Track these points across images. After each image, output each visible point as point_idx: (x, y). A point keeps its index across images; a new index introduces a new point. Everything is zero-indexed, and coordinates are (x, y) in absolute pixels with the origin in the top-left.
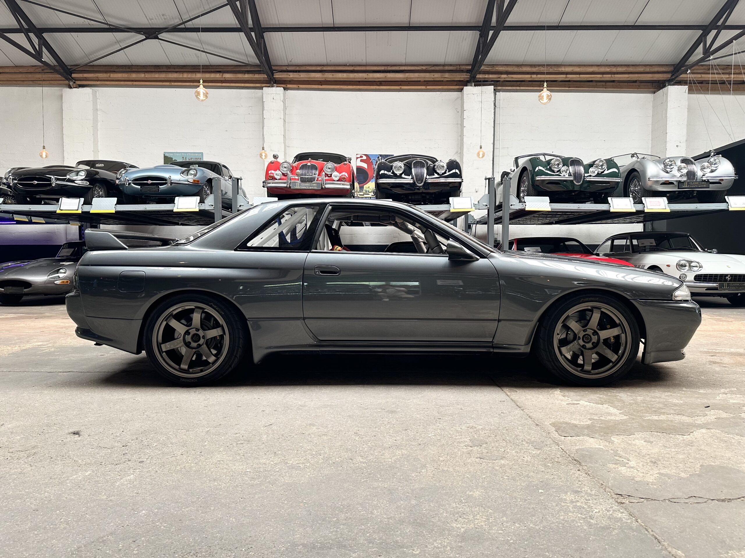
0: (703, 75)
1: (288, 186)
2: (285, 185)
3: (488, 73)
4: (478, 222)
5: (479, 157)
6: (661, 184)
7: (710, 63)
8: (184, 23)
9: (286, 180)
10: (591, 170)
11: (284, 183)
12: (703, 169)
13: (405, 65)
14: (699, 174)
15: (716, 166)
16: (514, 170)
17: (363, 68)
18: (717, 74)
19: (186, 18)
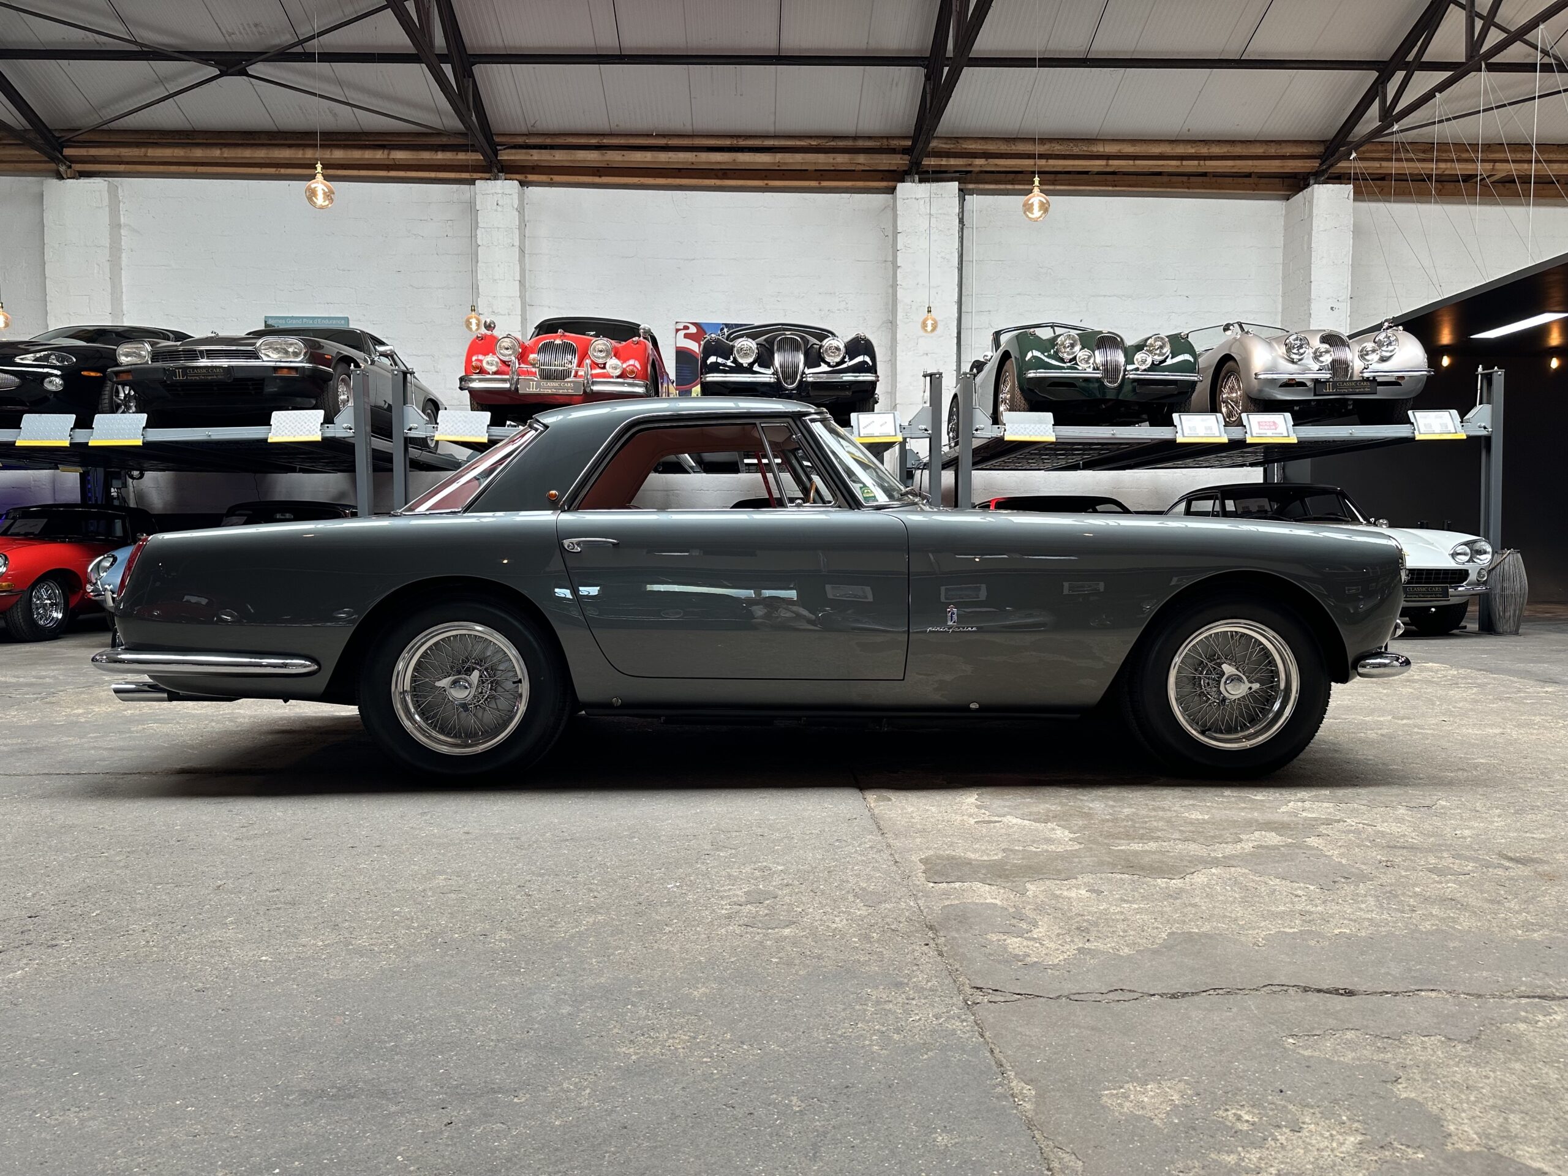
0: (1385, 164)
1: (513, 387)
2: (507, 385)
3: (948, 155)
4: (925, 464)
5: (926, 331)
6: (1281, 386)
7: (1393, 139)
8: (301, 42)
9: (507, 374)
10: (1139, 356)
11: (504, 381)
12: (1363, 355)
13: (775, 137)
14: (1357, 365)
15: (1390, 348)
16: (992, 357)
17: (685, 142)
18: (1407, 160)
19: (305, 31)
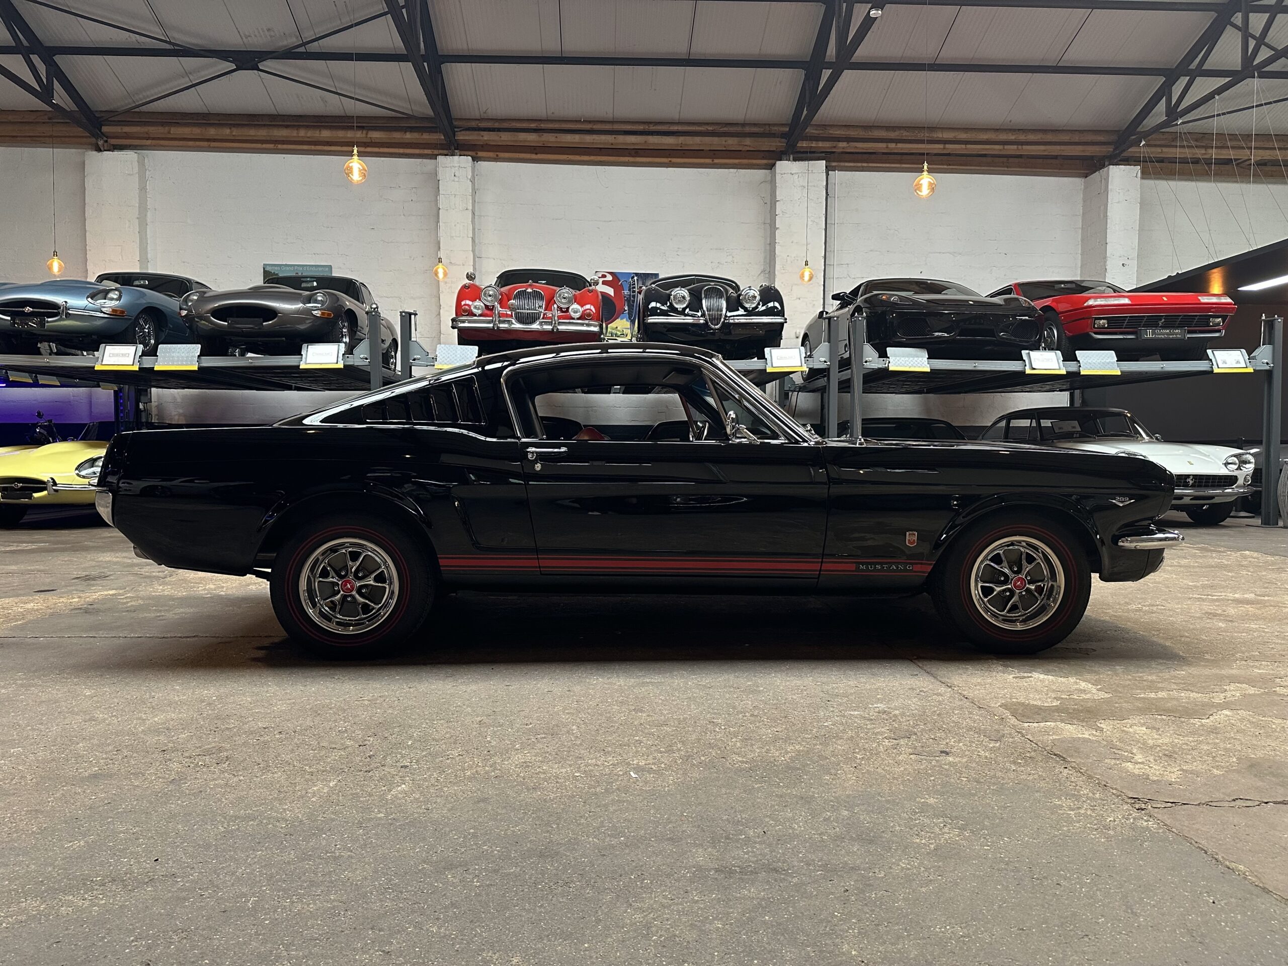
0: (1165, 150)
1: (496, 327)
2: (491, 325)
3: (817, 139)
4: (800, 388)
5: (804, 280)
7: (1177, 129)
8: (304, 44)
9: (491, 316)
11: (489, 322)
13: (679, 123)
17: (607, 127)
18: (1188, 147)
19: (308, 35)
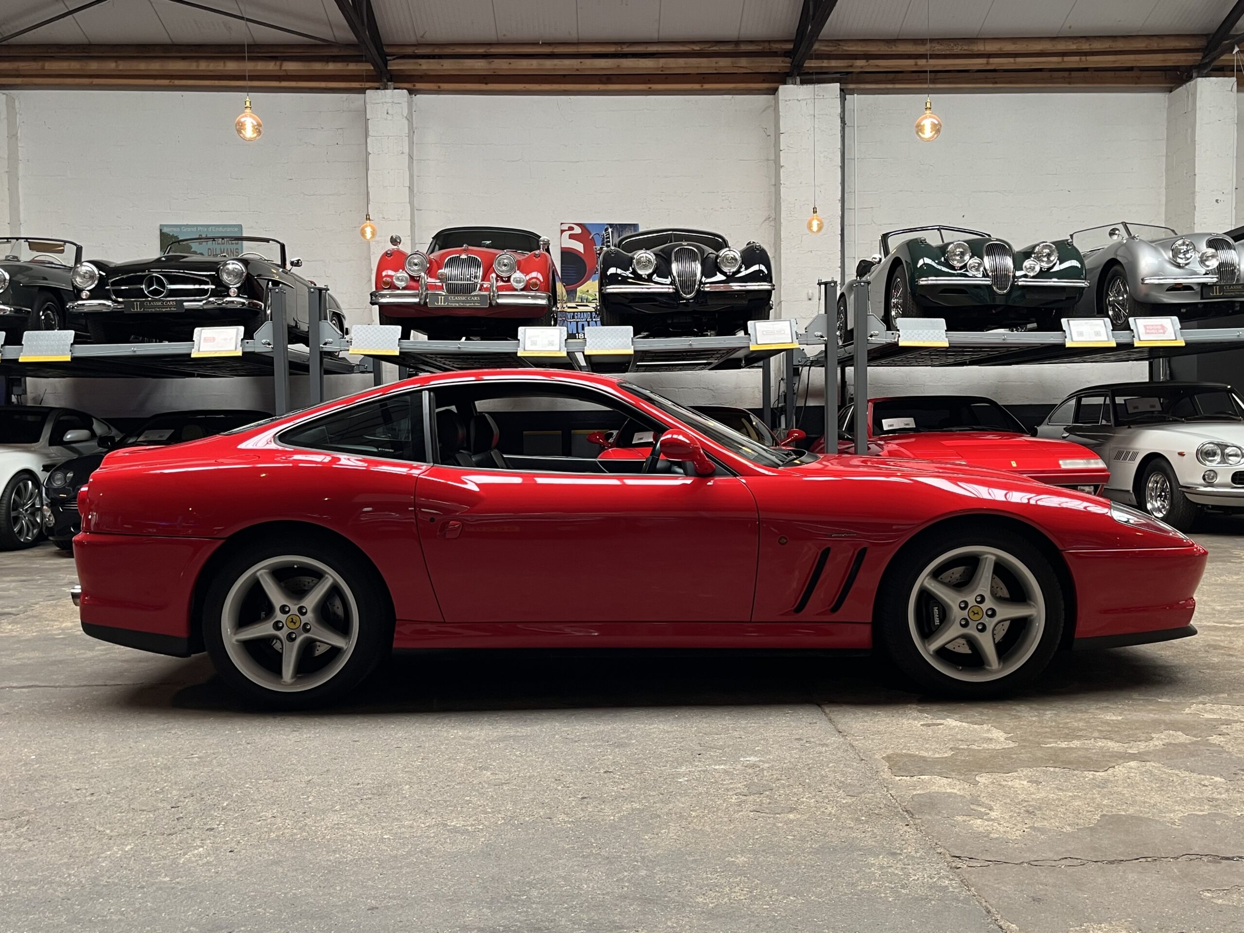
1: (422, 302)
2: (416, 300)
3: (828, 57)
4: (812, 362)
5: (811, 230)
6: (1167, 290)
9: (417, 289)
10: (1027, 263)
11: (414, 296)
13: (658, 43)
16: (880, 259)
17: (571, 50)
